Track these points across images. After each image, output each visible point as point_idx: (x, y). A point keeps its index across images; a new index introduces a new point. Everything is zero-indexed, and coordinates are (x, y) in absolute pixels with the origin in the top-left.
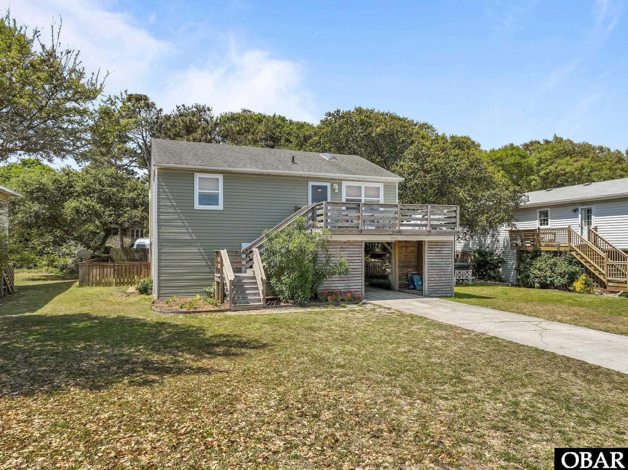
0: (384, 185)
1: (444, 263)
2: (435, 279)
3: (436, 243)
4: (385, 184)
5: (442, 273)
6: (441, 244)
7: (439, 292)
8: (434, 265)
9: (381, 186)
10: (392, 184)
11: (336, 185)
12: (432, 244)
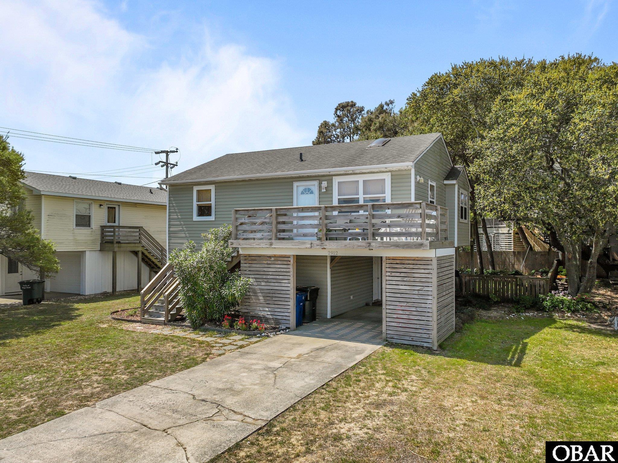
0: (392, 175)
1: (416, 292)
2: (399, 316)
3: (402, 261)
4: (393, 173)
5: (414, 309)
6: (410, 262)
7: (407, 338)
8: (399, 295)
9: (387, 177)
10: (405, 173)
11: (326, 182)
12: (395, 262)
